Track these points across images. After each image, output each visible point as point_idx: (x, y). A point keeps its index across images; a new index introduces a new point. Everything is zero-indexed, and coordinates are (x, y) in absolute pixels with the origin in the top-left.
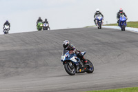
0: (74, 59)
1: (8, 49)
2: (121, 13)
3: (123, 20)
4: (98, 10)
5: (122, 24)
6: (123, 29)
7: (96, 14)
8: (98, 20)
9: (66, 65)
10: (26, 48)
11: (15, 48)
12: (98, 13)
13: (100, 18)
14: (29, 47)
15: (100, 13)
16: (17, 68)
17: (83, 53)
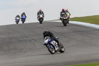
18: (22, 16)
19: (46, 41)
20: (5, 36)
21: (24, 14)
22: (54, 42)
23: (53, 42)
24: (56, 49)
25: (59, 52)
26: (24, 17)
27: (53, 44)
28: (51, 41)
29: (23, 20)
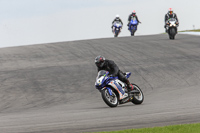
1: (50, 64)
10: (77, 63)
11: (60, 63)
14: (82, 63)
16: (64, 92)
18: (130, 19)
19: (100, 80)
20: (86, 62)
21: (134, 15)
22: (118, 81)
23: (115, 83)
24: (122, 97)
25: (131, 103)
26: (134, 23)
27: (114, 86)
28: (109, 80)
29: (133, 28)
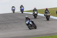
0: (31, 23)
2: (22, 6)
3: (22, 9)
4: (13, 6)
5: (22, 11)
6: (22, 13)
7: (12, 7)
8: (13, 9)
9: (28, 25)
12: (13, 7)
13: (14, 9)
15: (14, 7)
17: (33, 20)
